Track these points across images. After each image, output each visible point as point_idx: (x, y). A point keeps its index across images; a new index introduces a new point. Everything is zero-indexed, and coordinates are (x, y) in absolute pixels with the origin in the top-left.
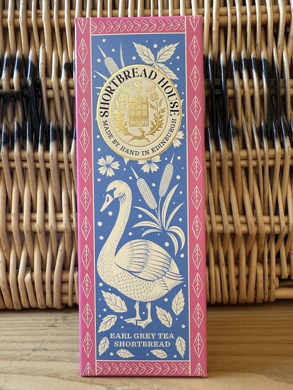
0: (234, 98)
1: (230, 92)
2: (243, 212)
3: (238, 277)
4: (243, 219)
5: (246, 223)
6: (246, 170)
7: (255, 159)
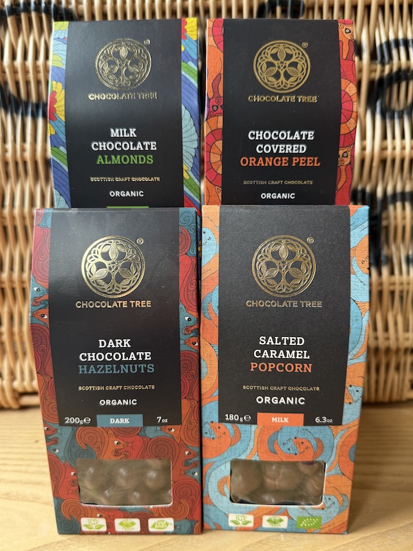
0: (387, 228)
1: (384, 223)
2: (386, 329)
3: (377, 382)
4: (386, 335)
5: (388, 339)
6: (392, 293)
7: (402, 284)
